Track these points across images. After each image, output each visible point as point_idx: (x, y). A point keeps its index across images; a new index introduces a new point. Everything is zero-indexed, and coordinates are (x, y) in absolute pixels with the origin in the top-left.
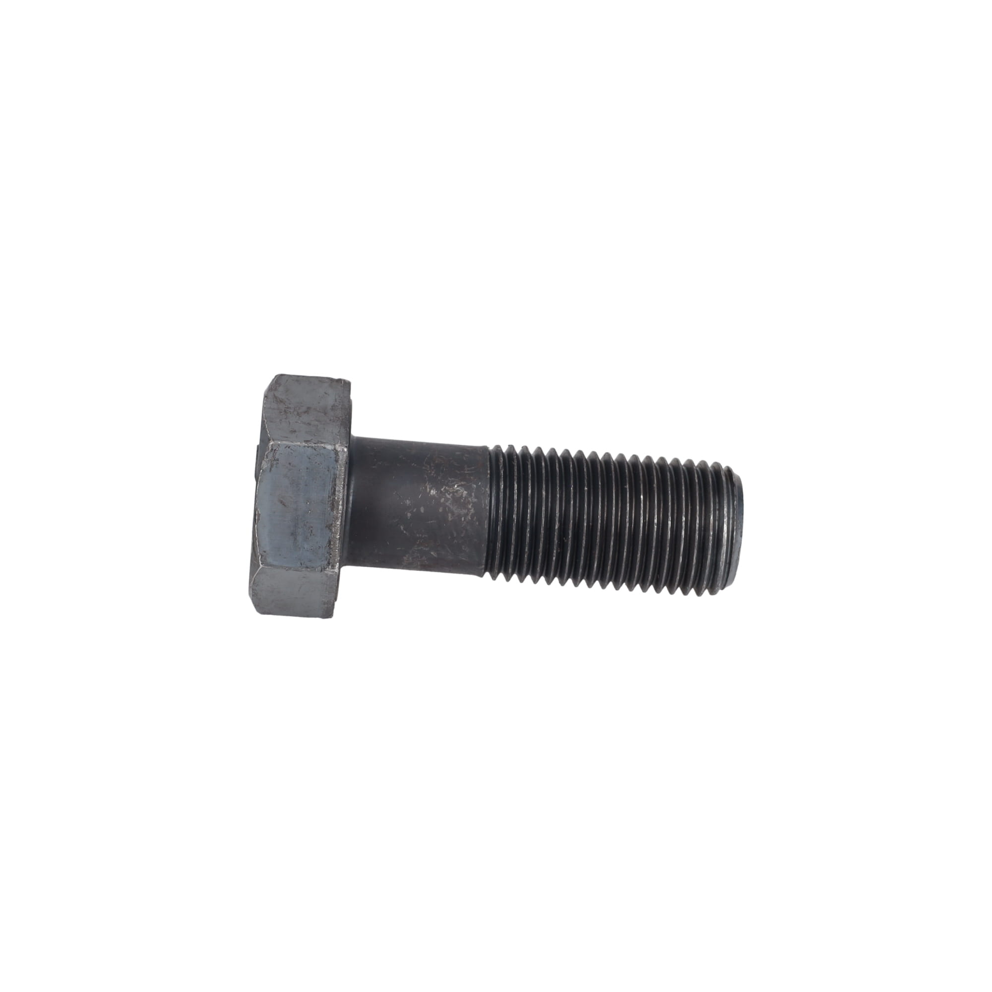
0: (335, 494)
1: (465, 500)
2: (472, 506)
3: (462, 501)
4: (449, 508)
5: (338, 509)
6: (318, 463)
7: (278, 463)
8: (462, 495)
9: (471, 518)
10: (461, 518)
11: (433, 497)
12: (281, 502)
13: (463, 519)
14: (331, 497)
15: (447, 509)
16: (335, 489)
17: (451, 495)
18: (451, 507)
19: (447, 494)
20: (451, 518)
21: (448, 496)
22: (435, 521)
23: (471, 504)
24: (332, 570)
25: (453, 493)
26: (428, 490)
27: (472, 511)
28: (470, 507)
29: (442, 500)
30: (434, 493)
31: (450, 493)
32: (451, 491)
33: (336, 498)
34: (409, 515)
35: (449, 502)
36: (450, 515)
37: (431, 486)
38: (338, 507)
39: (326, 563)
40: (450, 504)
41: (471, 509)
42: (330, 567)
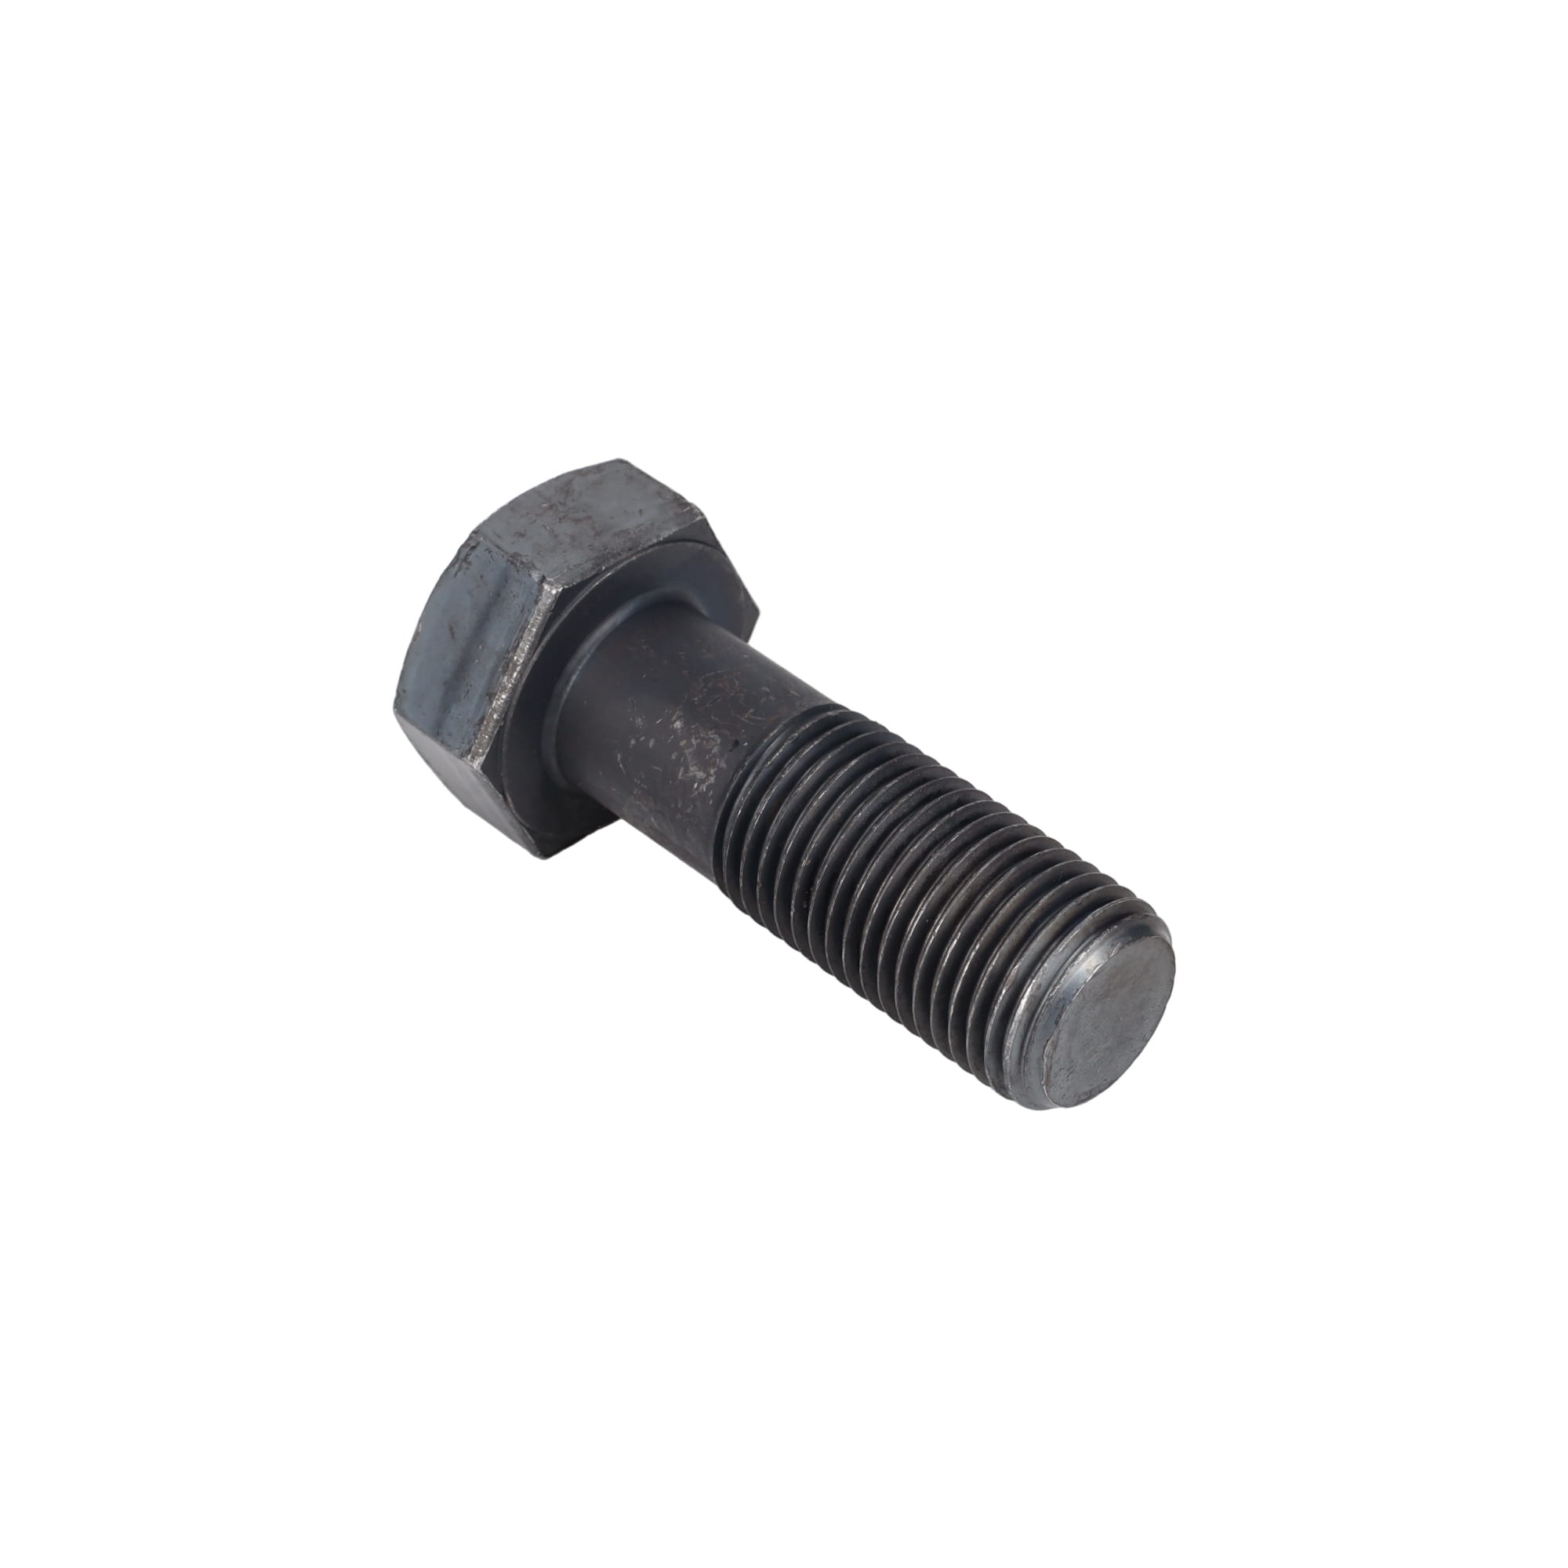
0: (516, 651)
1: (710, 758)
2: (715, 773)
3: (707, 757)
4: (686, 759)
5: (511, 675)
6: (514, 593)
7: (468, 568)
8: (711, 750)
9: (706, 789)
10: (695, 782)
11: (674, 731)
12: (451, 629)
13: (696, 785)
14: (509, 653)
15: (682, 759)
16: (519, 643)
17: (699, 741)
18: (689, 758)
19: (694, 736)
20: (682, 775)
21: (694, 741)
22: (661, 770)
23: (715, 769)
24: (470, 763)
25: (703, 739)
26: (675, 717)
27: (712, 779)
28: (712, 772)
29: (683, 743)
30: (679, 727)
31: (700, 737)
32: (702, 735)
33: (515, 658)
34: (633, 742)
35: (690, 750)
36: (682, 770)
37: (682, 714)
38: (513, 672)
39: (468, 747)
40: (690, 753)
41: (711, 776)
42: (469, 757)
